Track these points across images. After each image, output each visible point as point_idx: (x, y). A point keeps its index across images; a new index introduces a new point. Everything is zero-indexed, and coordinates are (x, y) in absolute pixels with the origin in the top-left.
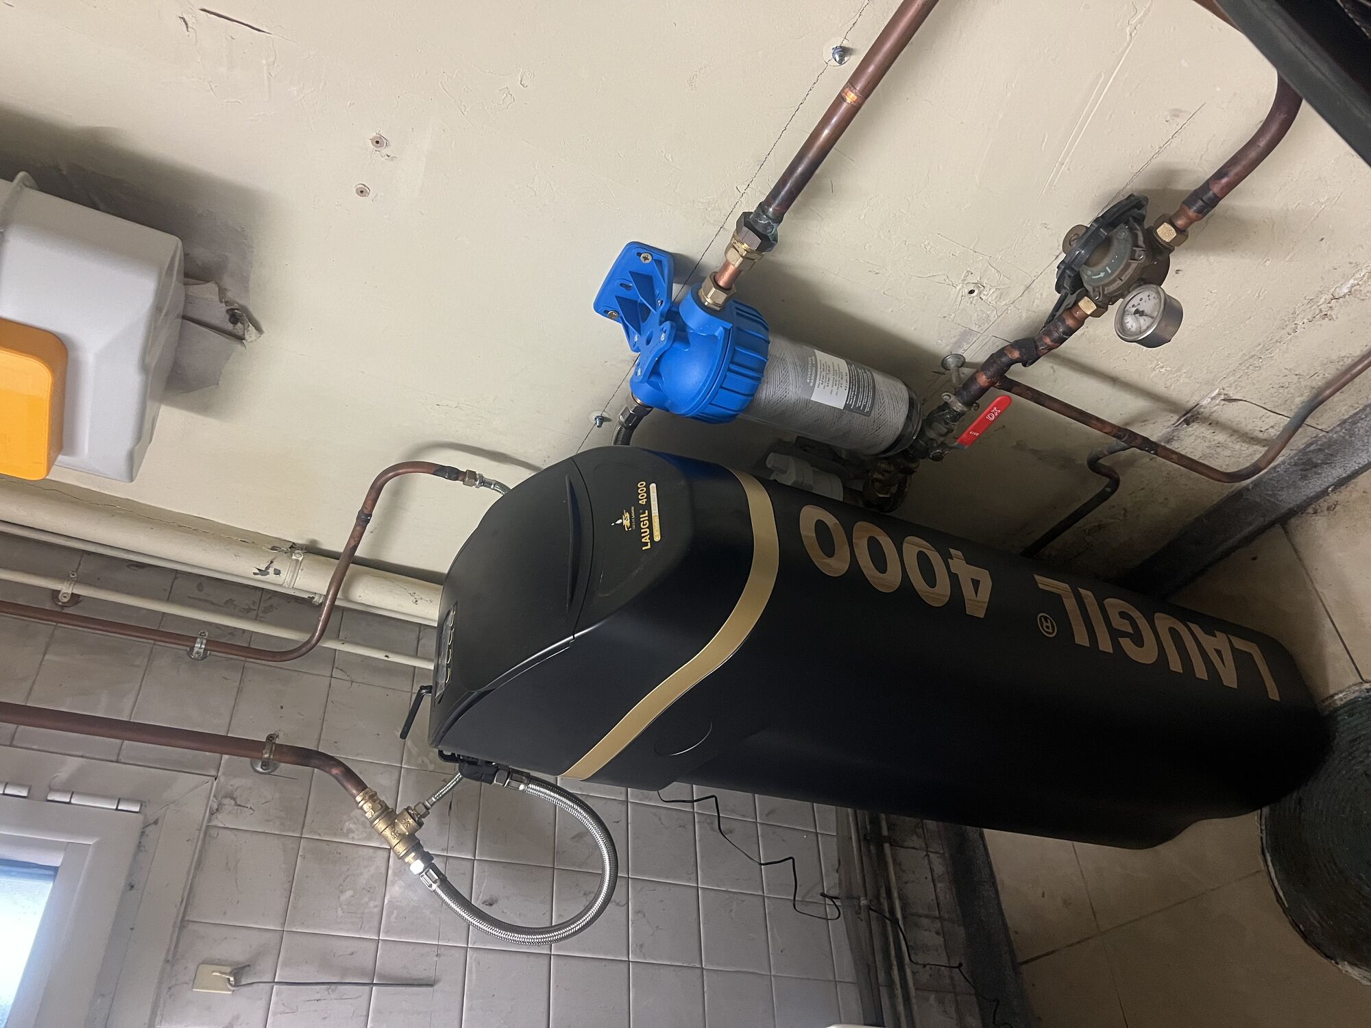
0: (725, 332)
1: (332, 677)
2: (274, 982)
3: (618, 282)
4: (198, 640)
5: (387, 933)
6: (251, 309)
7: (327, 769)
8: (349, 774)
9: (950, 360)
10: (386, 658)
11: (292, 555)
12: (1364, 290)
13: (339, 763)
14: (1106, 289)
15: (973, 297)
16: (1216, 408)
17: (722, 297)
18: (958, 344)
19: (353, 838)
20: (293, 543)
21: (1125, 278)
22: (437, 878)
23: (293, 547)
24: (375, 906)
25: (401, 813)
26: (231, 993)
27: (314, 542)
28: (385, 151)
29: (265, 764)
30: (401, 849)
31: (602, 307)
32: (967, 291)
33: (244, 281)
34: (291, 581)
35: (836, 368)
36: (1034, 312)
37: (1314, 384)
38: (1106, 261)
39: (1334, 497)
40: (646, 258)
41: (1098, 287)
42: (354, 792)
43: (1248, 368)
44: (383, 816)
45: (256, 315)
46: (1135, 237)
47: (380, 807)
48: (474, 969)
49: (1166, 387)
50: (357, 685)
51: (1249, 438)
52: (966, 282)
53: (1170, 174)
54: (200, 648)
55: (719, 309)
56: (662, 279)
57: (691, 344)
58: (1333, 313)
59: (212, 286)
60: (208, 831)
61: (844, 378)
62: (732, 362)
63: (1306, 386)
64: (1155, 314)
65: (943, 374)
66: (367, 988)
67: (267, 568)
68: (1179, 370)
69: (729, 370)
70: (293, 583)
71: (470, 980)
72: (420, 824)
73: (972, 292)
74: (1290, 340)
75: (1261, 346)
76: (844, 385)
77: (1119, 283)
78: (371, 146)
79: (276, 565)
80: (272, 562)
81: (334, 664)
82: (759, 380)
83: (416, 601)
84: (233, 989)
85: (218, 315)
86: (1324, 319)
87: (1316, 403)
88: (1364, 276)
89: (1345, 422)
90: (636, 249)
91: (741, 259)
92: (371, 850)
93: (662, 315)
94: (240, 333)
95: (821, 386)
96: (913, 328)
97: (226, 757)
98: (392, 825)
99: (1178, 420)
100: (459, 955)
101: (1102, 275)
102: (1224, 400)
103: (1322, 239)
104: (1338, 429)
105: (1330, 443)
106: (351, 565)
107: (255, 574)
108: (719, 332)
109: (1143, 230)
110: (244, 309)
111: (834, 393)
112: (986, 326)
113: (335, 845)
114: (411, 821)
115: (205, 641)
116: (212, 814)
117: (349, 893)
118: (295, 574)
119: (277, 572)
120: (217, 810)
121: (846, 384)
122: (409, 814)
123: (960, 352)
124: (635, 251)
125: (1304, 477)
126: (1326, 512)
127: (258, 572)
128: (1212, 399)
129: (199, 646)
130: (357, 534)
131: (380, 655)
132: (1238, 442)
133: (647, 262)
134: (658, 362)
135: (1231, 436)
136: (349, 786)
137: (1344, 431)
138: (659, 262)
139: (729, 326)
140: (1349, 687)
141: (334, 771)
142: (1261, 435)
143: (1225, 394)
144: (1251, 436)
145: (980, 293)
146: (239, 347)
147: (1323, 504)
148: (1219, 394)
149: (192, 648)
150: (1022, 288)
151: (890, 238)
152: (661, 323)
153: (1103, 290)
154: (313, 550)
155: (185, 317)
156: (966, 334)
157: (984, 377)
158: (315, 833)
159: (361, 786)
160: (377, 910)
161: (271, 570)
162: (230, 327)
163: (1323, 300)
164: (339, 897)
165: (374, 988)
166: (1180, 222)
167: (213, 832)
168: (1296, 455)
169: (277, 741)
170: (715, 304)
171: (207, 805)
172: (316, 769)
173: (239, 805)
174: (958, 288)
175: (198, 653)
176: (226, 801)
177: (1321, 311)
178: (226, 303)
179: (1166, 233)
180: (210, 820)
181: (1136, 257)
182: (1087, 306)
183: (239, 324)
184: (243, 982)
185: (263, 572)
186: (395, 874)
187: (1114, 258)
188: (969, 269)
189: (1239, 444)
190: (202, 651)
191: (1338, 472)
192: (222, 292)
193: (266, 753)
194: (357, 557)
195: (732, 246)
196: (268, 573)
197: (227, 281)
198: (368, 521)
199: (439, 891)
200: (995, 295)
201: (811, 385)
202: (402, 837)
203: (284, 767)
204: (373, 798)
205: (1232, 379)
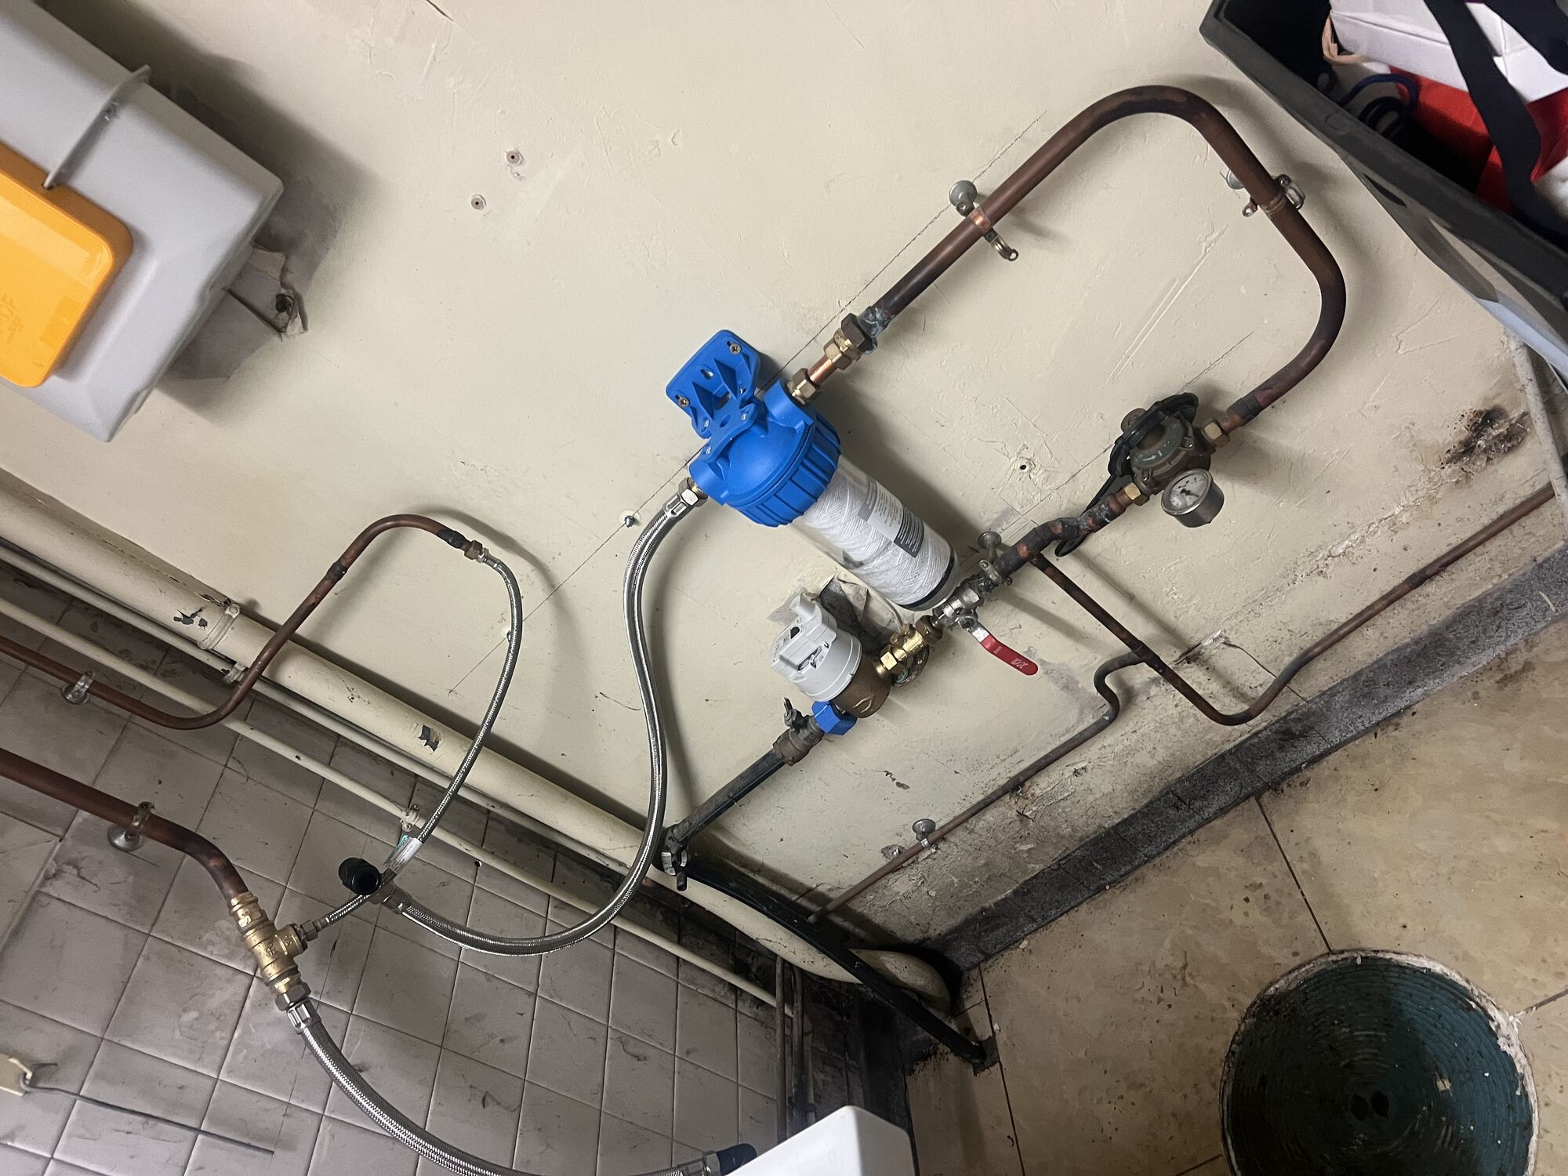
0: (805, 430)
1: (226, 766)
2: (78, 1094)
3: (700, 368)
4: (83, 678)
5: (230, 1072)
6: (305, 299)
7: (204, 858)
8: (229, 873)
9: (988, 537)
10: (296, 760)
11: (225, 609)
12: (1357, 553)
13: (221, 855)
14: (1155, 472)
15: (1023, 473)
16: (1215, 651)
17: (811, 390)
18: (998, 521)
19: (212, 953)
20: (229, 599)
21: (1174, 463)
22: (308, 1016)
23: (228, 602)
24: (222, 1039)
25: (285, 929)
26: (21, 1095)
27: (253, 604)
28: (517, 168)
29: (131, 836)
30: (272, 972)
31: (675, 392)
32: (1019, 466)
33: (311, 266)
34: (215, 639)
35: (893, 501)
36: (1075, 504)
37: (1302, 645)
38: (1158, 446)
39: (1308, 773)
40: (734, 350)
41: (1148, 470)
42: (231, 892)
43: (1250, 612)
44: (261, 926)
45: (307, 309)
46: (1186, 429)
47: (260, 915)
48: (326, 1143)
49: (1175, 617)
50: (253, 783)
51: (1239, 694)
52: (1020, 456)
53: (1214, 393)
54: (83, 687)
55: (803, 402)
56: (748, 370)
57: (770, 431)
58: (1329, 571)
59: (279, 257)
60: (35, 900)
61: (899, 511)
62: (806, 457)
63: (1296, 645)
64: (1200, 494)
65: (977, 552)
66: (191, 1134)
67: (194, 615)
68: (1191, 599)
69: (802, 464)
70: (216, 642)
71: (319, 1155)
72: (304, 947)
73: (1023, 467)
74: (1289, 591)
75: (1264, 591)
76: (898, 519)
77: (1168, 467)
78: (505, 159)
79: (204, 615)
80: (200, 610)
81: (231, 753)
82: (826, 483)
83: (353, 698)
84: (28, 1089)
85: (265, 298)
86: (1319, 575)
87: (1304, 661)
88: (1357, 539)
89: (1324, 693)
90: (727, 338)
91: (840, 355)
92: (230, 971)
93: (742, 401)
94: (281, 324)
95: (878, 513)
96: (961, 494)
97: (83, 815)
98: (269, 938)
99: (1181, 657)
100: (312, 1121)
101: (1153, 457)
102: (1224, 643)
103: (1328, 492)
104: (1317, 700)
105: (1308, 715)
106: (289, 641)
107: (176, 619)
108: (799, 426)
109: (1193, 428)
110: (298, 299)
111: (889, 522)
112: (1028, 508)
113: (187, 953)
114: (295, 939)
115: (91, 681)
116: (47, 878)
117: (194, 1014)
118: (223, 630)
119: (203, 623)
120: (55, 875)
121: (899, 518)
122: (295, 930)
123: (998, 531)
124: (726, 339)
125: (1281, 748)
126: (1299, 788)
127: (180, 616)
128: (1215, 640)
129: (82, 685)
130: (322, 589)
131: (289, 754)
132: (1229, 696)
133: (735, 353)
134: (730, 445)
135: (1224, 687)
136: (226, 885)
137: (1322, 702)
138: (747, 357)
139: (810, 422)
140: (1316, 959)
141: (212, 863)
142: (1249, 692)
143: (1226, 638)
144: (1243, 692)
145: (1030, 471)
146: (276, 339)
147: (1296, 779)
148: (1220, 636)
149: (73, 685)
150: (1069, 476)
151: (963, 392)
152: (741, 407)
153: (1152, 473)
154: (249, 612)
155: (231, 292)
156: (1008, 512)
157: (1025, 548)
158: (168, 935)
159: (241, 887)
160: (225, 1042)
161: (197, 620)
162: (272, 313)
163: (1321, 555)
164: (180, 1016)
165: (200, 1137)
166: (1225, 425)
167: (44, 900)
168: (1277, 721)
169: (153, 812)
170: (802, 397)
171: (42, 869)
172: (188, 857)
173: (83, 878)
174: (1012, 460)
175: (78, 691)
176: (69, 869)
177: (1318, 567)
178: (283, 285)
179: (1212, 432)
180: (43, 884)
181: (1186, 445)
182: (1132, 492)
183: (284, 314)
184: (41, 1085)
185: (187, 620)
186: (253, 1006)
187: (1166, 443)
188: (1026, 443)
189: (1230, 698)
190: (84, 691)
191: (1312, 749)
192: (284, 270)
193: (137, 820)
194: (297, 635)
195: (833, 341)
196: (192, 622)
197: (295, 263)
198: (340, 577)
199: (307, 1032)
200: (1043, 476)
201: (870, 507)
202: (278, 957)
203: (151, 847)
204: (251, 903)
205: (1233, 622)
